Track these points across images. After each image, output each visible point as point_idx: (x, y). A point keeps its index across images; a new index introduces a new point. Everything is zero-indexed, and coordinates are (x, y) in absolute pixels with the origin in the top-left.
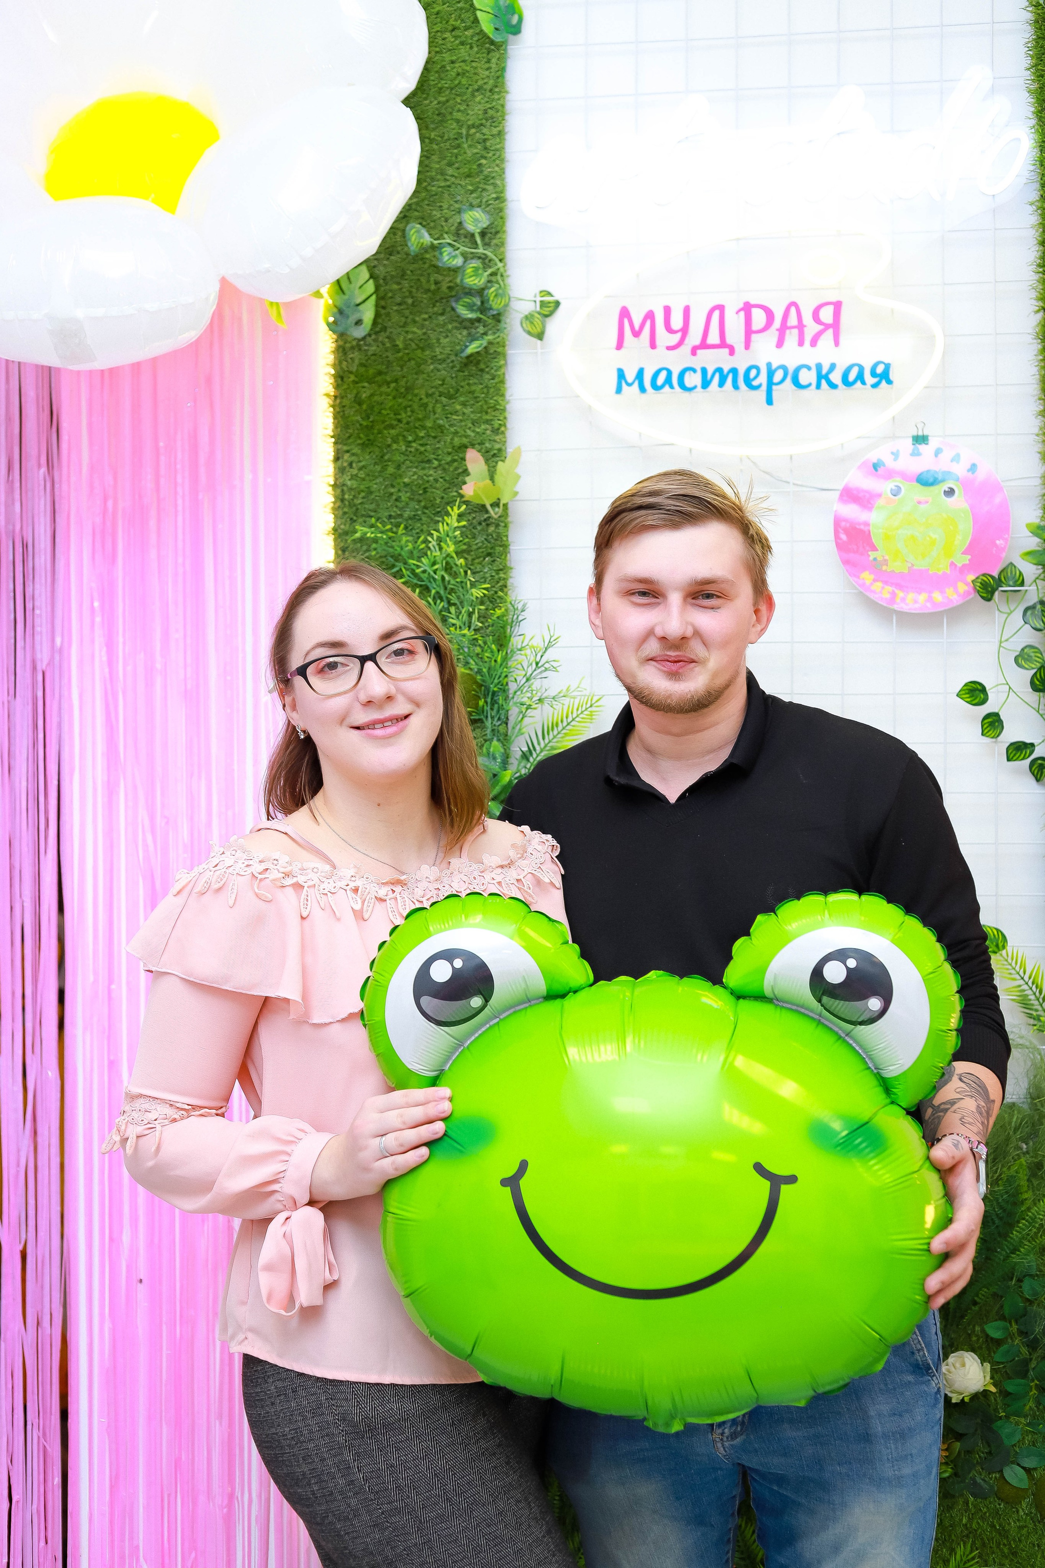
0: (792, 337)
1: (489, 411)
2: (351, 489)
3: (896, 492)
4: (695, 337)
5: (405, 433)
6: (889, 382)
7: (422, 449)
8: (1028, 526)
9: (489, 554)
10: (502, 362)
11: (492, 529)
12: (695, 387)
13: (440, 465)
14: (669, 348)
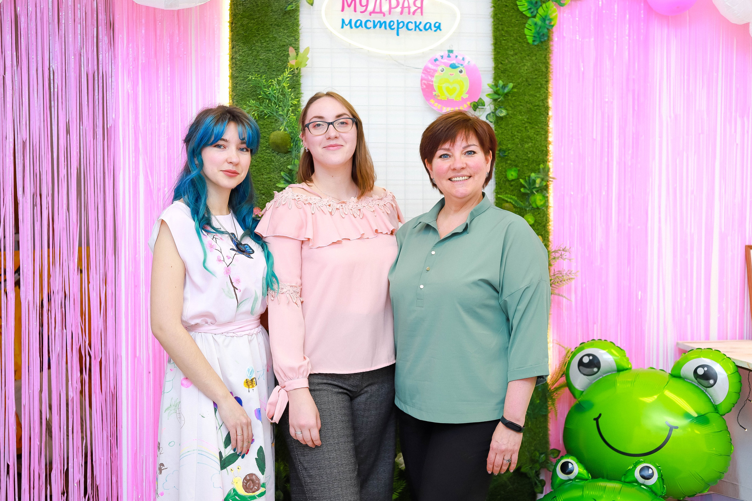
0: (406, 10)
1: (293, 32)
2: (239, 60)
3: (442, 71)
4: (370, 8)
5: (261, 39)
6: (440, 30)
7: (268, 45)
8: (488, 84)
9: (294, 88)
10: (298, 14)
11: (294, 78)
12: (371, 28)
13: (274, 53)
14: (361, 12)
